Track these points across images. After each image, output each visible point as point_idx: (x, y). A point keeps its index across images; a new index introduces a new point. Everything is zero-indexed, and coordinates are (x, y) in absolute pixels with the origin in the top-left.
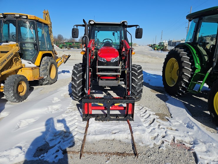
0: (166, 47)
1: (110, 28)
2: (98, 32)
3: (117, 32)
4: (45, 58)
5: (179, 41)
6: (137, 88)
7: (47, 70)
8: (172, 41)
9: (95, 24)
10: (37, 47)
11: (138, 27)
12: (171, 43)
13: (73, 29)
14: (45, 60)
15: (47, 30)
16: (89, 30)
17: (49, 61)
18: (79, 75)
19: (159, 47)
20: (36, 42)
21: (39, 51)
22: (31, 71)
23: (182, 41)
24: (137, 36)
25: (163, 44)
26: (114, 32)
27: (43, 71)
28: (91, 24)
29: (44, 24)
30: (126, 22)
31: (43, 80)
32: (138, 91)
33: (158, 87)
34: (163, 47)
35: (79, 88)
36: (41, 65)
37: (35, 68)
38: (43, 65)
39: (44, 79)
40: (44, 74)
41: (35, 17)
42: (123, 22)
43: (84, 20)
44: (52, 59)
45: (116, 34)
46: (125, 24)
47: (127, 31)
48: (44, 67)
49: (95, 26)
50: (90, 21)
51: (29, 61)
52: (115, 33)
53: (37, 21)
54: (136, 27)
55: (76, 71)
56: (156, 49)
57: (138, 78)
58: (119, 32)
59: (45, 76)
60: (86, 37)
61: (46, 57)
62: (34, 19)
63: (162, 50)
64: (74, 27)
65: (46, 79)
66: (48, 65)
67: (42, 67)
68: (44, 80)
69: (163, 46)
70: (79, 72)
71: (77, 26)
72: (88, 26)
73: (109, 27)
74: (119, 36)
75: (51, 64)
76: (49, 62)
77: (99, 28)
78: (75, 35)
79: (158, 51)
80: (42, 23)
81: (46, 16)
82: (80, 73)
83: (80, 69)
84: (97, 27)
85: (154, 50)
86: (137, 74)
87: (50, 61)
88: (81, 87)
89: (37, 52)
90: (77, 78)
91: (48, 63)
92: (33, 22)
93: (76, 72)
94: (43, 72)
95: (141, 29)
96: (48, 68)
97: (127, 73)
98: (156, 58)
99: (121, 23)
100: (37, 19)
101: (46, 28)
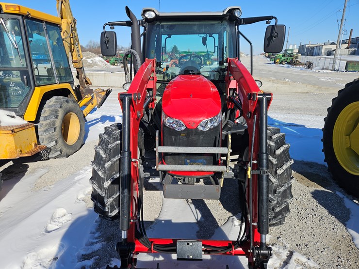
0: (297, 57)
1: (195, 28)
2: (169, 36)
3: (213, 35)
4: (50, 102)
5: (318, 44)
6: (276, 202)
7: (55, 129)
8: (307, 46)
9: (158, 18)
10: (28, 79)
11: (273, 22)
12: (303, 49)
13: (103, 34)
14: (50, 106)
15: (57, 36)
16: (144, 34)
17: (61, 107)
18: (109, 163)
19: (283, 58)
20: (25, 66)
21: (35, 86)
22: (10, 138)
23: (325, 44)
24: (268, 45)
25: (290, 52)
26: (204, 35)
27: (45, 131)
28: (147, 20)
29: (48, 23)
30: (239, 9)
31: (48, 150)
32: (278, 210)
33: (311, 165)
34: (291, 58)
35: (111, 199)
36: (41, 119)
37: (23, 128)
38: (46, 118)
39: (50, 148)
40: (49, 138)
41: (19, 7)
42: (231, 11)
43: (127, 7)
44: (67, 102)
45: (209, 40)
46: (236, 15)
47: (239, 32)
48: (48, 121)
49: (158, 23)
50: (145, 11)
51: (10, 110)
52: (208, 38)
53: (26, 17)
54: (267, 23)
55: (102, 153)
56: (278, 61)
57: (280, 172)
58: (216, 36)
59: (50, 142)
60: (132, 54)
61: (54, 98)
62: (17, 12)
63: (288, 63)
64: (104, 27)
65: (55, 148)
66: (57, 118)
67: (44, 123)
68: (51, 150)
69: (291, 55)
70: (111, 154)
71: (112, 25)
72: (142, 23)
73: (195, 25)
74: (217, 44)
75: (67, 113)
76: (60, 110)
77: (171, 27)
78: (108, 48)
79: (281, 65)
80: (41, 21)
81: (63, 6)
82: (114, 157)
83: (113, 145)
84: (163, 26)
85: (275, 63)
86: (274, 161)
87: (64, 108)
88: (115, 196)
89: (30, 91)
90: (104, 173)
91: (56, 111)
92: (15, 19)
93: (104, 156)
94: (45, 134)
95: (283, 27)
96: (58, 123)
97: (253, 175)
98: (285, 83)
99: (225, 13)
100: (24, 11)
101: (54, 33)
